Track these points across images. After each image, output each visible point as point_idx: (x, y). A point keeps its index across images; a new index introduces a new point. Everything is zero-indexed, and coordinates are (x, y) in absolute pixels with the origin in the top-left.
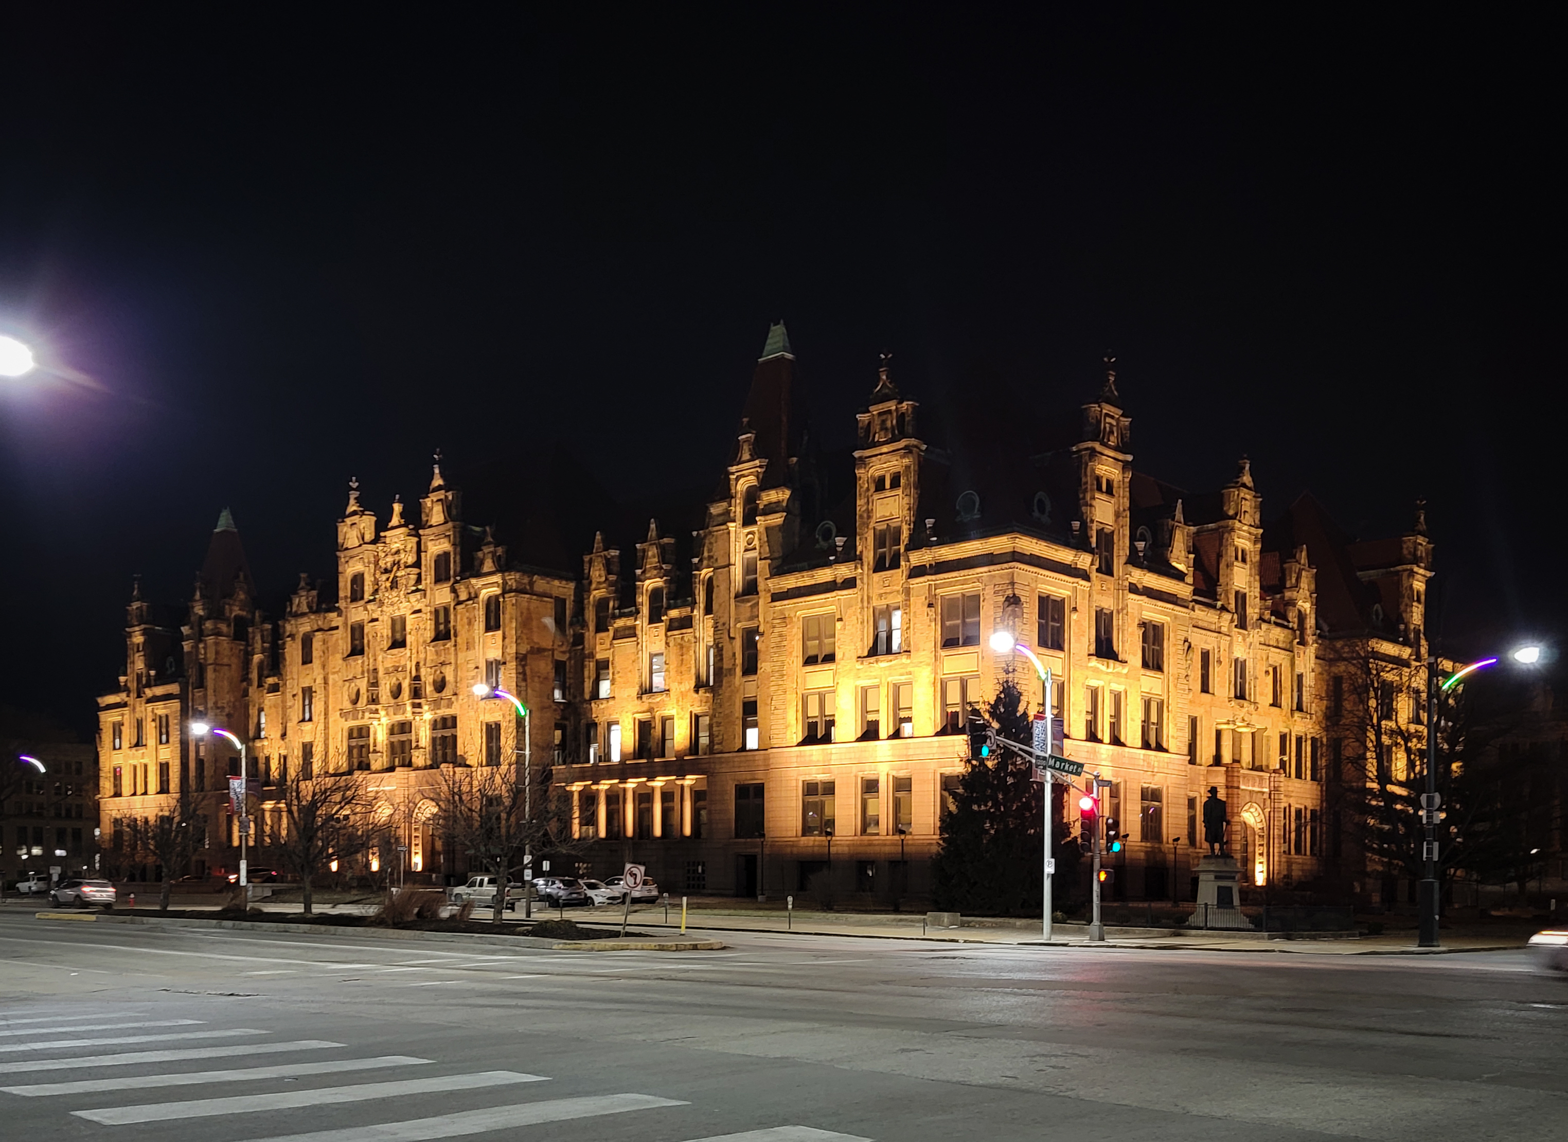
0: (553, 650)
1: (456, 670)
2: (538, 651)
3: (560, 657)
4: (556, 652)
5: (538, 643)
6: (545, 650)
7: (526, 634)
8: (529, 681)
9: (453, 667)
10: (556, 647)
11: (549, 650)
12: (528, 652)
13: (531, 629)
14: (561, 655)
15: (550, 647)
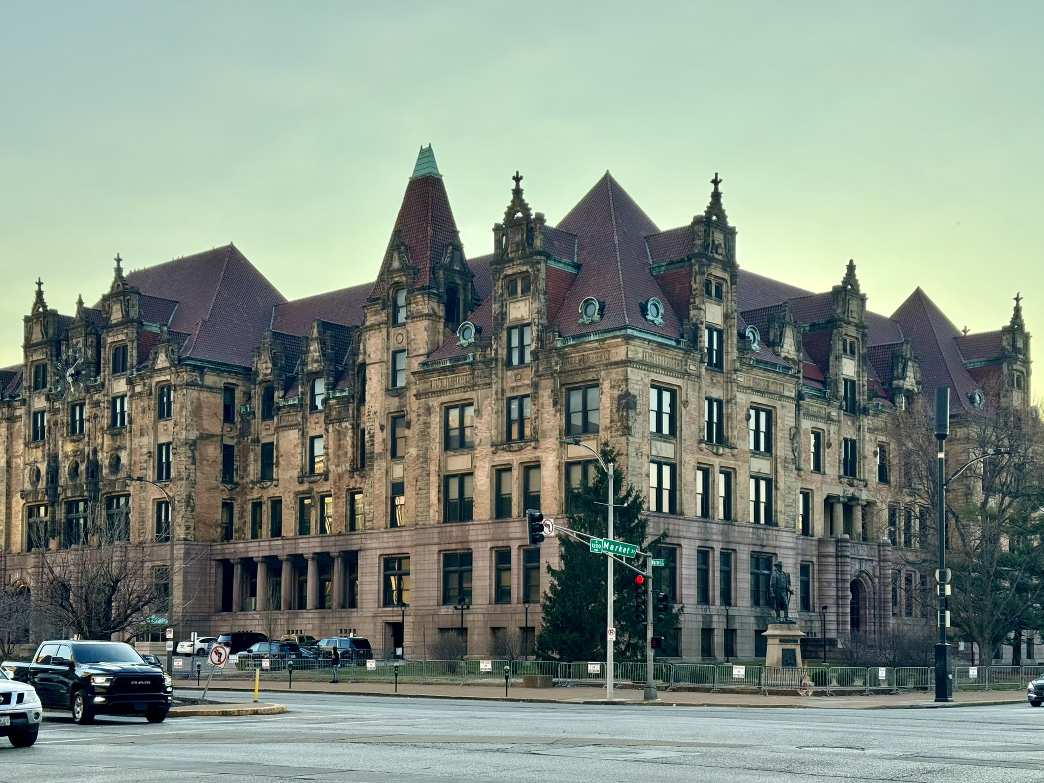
0: (222, 436)
1: (130, 454)
2: (206, 437)
3: (228, 442)
4: (224, 437)
5: (207, 430)
6: (213, 436)
7: (195, 421)
8: (197, 464)
9: (128, 450)
10: (225, 432)
11: (217, 436)
12: (197, 438)
13: (201, 418)
14: (229, 439)
15: (219, 432)
